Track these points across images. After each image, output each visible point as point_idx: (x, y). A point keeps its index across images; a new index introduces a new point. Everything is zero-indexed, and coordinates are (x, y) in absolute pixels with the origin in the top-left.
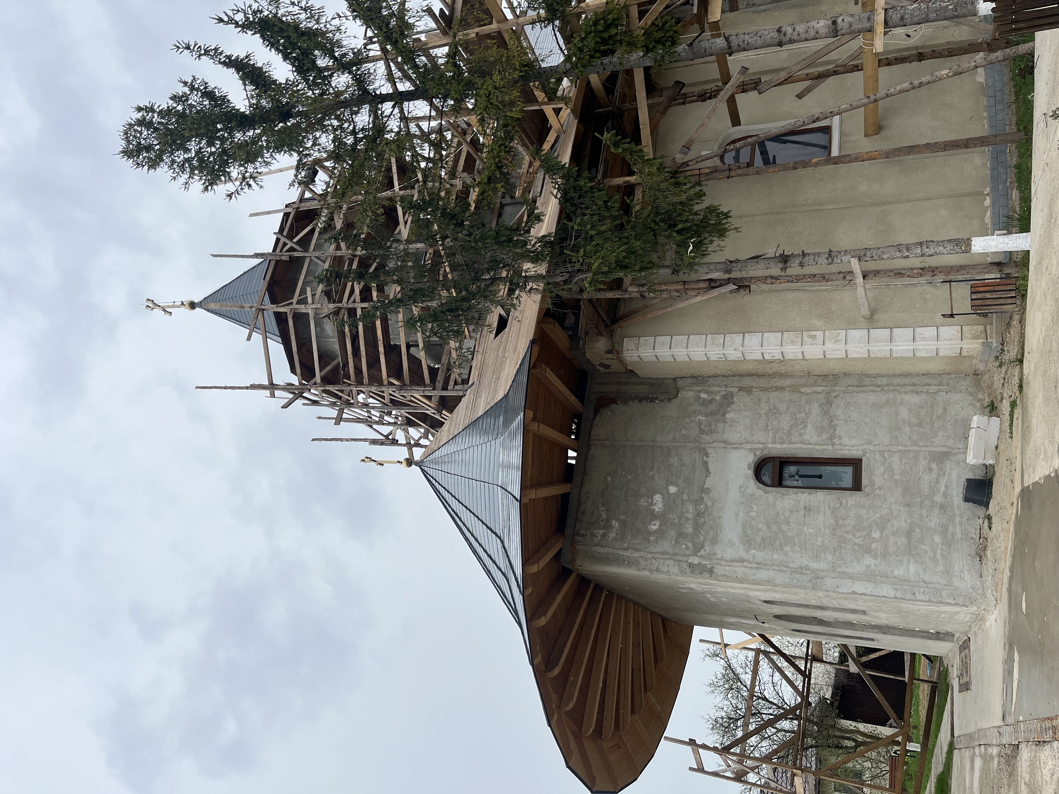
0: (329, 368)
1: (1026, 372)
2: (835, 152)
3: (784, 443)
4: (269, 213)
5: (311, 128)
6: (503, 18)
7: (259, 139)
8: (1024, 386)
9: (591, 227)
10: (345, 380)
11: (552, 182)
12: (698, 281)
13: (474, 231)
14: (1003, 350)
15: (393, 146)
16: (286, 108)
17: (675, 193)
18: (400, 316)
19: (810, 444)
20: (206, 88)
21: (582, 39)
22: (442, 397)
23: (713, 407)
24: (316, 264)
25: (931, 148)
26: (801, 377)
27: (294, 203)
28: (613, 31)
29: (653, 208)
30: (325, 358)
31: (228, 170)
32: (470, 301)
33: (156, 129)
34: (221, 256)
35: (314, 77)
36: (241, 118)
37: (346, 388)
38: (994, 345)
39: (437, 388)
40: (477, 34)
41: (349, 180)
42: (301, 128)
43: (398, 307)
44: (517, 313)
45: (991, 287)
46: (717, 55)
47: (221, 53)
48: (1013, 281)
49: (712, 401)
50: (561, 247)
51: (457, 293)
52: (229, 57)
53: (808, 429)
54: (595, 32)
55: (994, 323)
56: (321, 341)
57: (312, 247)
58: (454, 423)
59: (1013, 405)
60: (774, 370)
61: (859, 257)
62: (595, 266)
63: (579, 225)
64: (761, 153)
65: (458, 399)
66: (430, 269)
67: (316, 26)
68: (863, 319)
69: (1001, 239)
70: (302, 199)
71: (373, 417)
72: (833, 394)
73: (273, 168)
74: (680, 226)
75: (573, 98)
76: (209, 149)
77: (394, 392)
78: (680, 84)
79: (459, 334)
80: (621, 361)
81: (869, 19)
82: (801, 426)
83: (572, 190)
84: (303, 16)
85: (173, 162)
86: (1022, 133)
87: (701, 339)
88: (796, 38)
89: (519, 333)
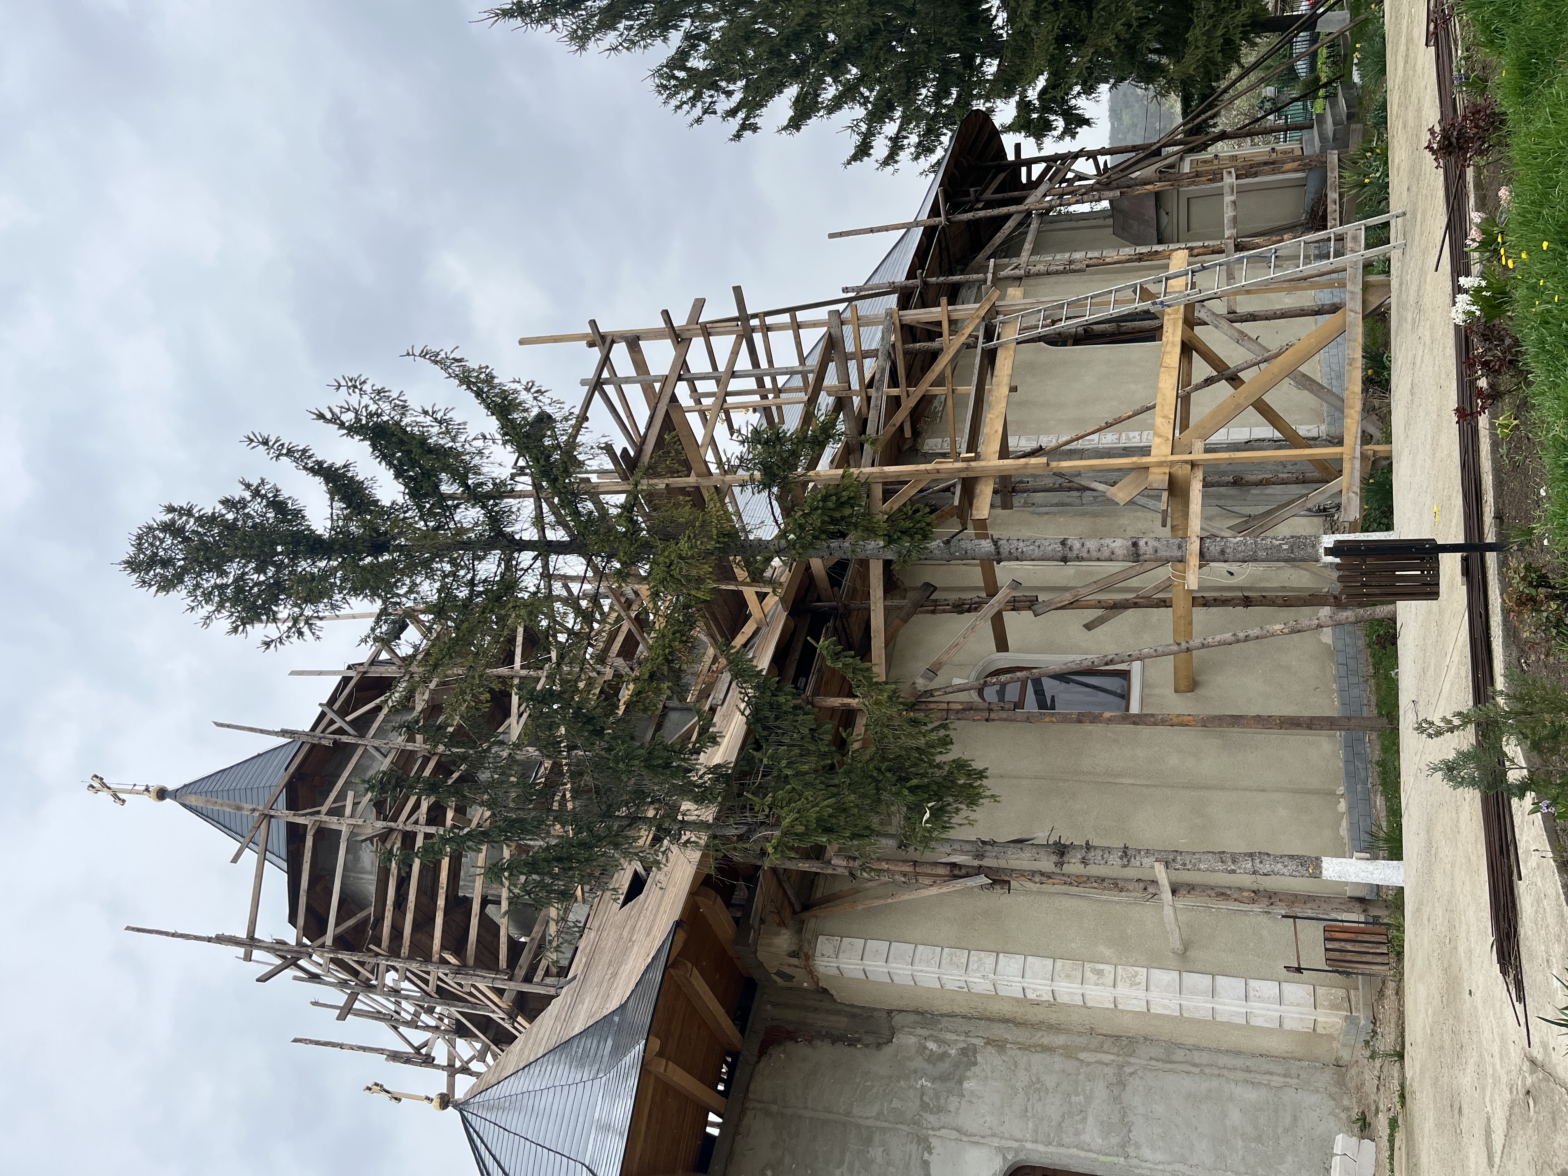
0: (351, 922)
1: (1408, 1074)
2: (1135, 708)
3: (1050, 1144)
4: (320, 673)
5: (411, 570)
6: (705, 470)
7: (331, 575)
8: (1407, 1096)
9: (788, 763)
10: (372, 946)
11: (741, 693)
12: (936, 864)
13: (617, 744)
14: (1374, 1032)
15: (523, 612)
16: (382, 538)
17: (910, 733)
18: (482, 856)
19: (1091, 1151)
20: (275, 496)
21: (805, 515)
22: (521, 994)
23: (945, 1066)
24: (373, 758)
25: (1264, 722)
26: (1080, 1034)
27: (362, 664)
28: (847, 512)
29: (878, 749)
30: (349, 904)
31: (275, 608)
32: (592, 848)
33: (186, 540)
34: (228, 726)
35: (432, 505)
36: (315, 543)
37: (370, 960)
38: (1363, 1022)
39: (516, 978)
40: (667, 485)
41: (449, 649)
42: (396, 569)
43: (481, 842)
44: (660, 876)
45: (1353, 935)
46: (982, 560)
47: (310, 457)
48: (1383, 930)
49: (944, 1056)
50: (741, 784)
51: (575, 834)
52: (320, 463)
53: (1089, 1123)
54: (823, 508)
55: (1360, 987)
56: (349, 877)
57: (372, 731)
58: (531, 1041)
59: (1393, 1124)
60: (1041, 1017)
61: (1166, 862)
62: (786, 822)
63: (771, 758)
64: (1036, 692)
65: (547, 1000)
66: (540, 792)
67: (450, 444)
68: (1171, 955)
69: (1363, 864)
70: (374, 662)
71: (403, 1014)
72: (1128, 1070)
73: (342, 612)
74: (915, 782)
75: (786, 585)
76: (256, 576)
77: (446, 975)
78: (930, 588)
79: (566, 896)
80: (811, 972)
81: (1180, 547)
82: (1078, 1118)
83: (767, 706)
84: (435, 430)
85: (197, 586)
86: (1385, 720)
87: (934, 953)
88: (1085, 555)
89: (659, 906)
